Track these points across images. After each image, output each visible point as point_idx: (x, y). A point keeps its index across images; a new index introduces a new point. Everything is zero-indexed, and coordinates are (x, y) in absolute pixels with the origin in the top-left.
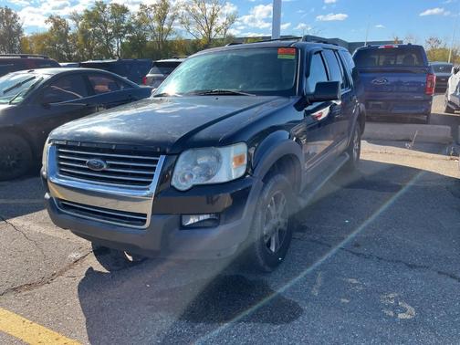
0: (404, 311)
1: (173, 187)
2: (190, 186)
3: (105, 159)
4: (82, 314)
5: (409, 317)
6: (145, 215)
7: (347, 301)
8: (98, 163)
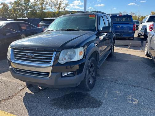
0: (135, 101)
1: (59, 63)
2: (65, 62)
3: (33, 53)
4: (26, 109)
5: (136, 103)
6: (49, 73)
7: (116, 99)
8: (30, 55)
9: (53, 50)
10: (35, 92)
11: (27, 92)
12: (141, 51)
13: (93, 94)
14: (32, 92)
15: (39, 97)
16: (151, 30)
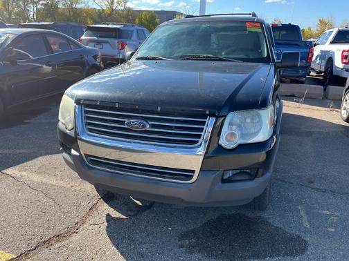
2: (236, 145)
3: (147, 119)
7: (333, 230)
8: (140, 123)
9: (208, 112)
10: (130, 213)
11: (108, 215)
12: (329, 109)
13: (273, 217)
14: (123, 214)
15: (146, 227)
16: (345, 61)
